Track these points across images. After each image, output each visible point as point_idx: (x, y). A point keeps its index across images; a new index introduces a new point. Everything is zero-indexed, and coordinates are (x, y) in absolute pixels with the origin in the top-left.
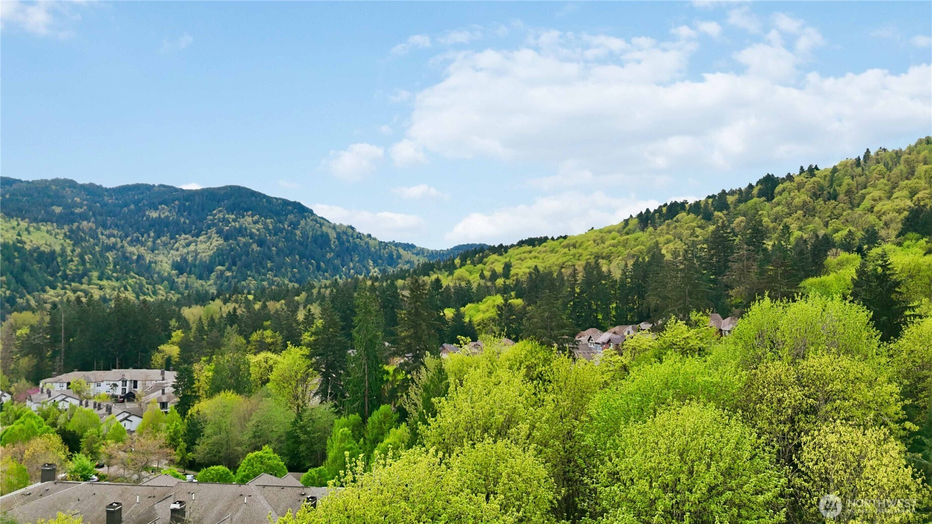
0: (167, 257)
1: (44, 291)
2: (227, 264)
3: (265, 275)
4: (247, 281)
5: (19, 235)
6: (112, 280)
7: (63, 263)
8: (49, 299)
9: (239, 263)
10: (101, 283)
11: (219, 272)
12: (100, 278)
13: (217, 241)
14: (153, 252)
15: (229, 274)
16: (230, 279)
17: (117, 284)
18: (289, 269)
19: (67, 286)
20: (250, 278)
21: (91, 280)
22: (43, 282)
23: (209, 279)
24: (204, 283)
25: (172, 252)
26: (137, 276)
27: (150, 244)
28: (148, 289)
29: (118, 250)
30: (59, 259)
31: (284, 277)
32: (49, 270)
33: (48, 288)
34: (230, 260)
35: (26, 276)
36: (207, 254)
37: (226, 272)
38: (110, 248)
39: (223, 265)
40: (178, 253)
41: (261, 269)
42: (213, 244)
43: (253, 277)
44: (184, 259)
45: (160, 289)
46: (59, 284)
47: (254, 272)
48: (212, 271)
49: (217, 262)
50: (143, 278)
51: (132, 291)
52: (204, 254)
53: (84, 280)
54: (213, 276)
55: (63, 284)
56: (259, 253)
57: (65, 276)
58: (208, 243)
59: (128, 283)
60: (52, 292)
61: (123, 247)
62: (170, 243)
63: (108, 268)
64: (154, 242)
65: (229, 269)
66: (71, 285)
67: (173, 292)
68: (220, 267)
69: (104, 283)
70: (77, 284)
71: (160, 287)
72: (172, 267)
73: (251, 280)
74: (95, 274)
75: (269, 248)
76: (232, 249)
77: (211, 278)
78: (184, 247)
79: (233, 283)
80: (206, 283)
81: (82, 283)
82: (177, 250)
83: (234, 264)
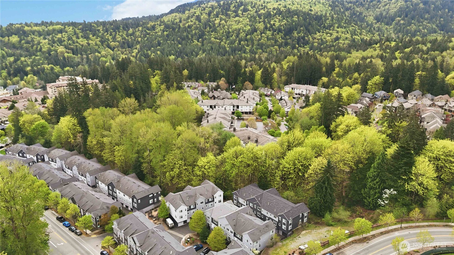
0: (373, 12)
1: (316, 34)
2: (402, 16)
3: (422, 22)
4: (411, 27)
5: (311, 7)
6: (342, 28)
7: (324, 21)
8: (317, 37)
9: (409, 16)
10: (338, 30)
11: (397, 21)
12: (338, 28)
13: (401, 2)
14: (367, 10)
15: (402, 22)
16: (401, 25)
17: (344, 30)
18: (438, 19)
19: (324, 31)
20: (413, 25)
21: (334, 28)
22: (316, 30)
23: (391, 25)
24: (388, 27)
25: (377, 9)
26: (354, 25)
27: (367, 6)
28: (358, 32)
29: (351, 10)
30: (323, 19)
31: (433, 24)
32: (319, 24)
33: (317, 32)
34: (405, 14)
35: (310, 27)
36: (394, 10)
37: (401, 21)
38: (347, 9)
39: (401, 17)
40: (379, 10)
41: (421, 19)
42: (398, 5)
43: (415, 24)
44: (381, 14)
45: (363, 32)
46: (321, 31)
47: (416, 21)
48: (394, 21)
49: (397, 16)
50: (357, 26)
51: (351, 33)
52: (392, 11)
53: (331, 28)
54: (394, 23)
55: (323, 30)
56: (423, 9)
57: (324, 27)
58: (396, 4)
59: (349, 30)
60: (318, 34)
61: (354, 8)
62: (377, 5)
63: (343, 22)
64: (369, 5)
65: (403, 19)
66: (326, 31)
67: (370, 33)
68: (398, 18)
69: (339, 30)
70: (328, 30)
71: (364, 31)
72: (374, 19)
73: (413, 26)
74: (336, 25)
75: (429, 6)
76: (408, 7)
77: (392, 24)
78: (383, 7)
79: (402, 27)
80: (389, 27)
81: (330, 30)
82: (380, 8)
83: (406, 16)
